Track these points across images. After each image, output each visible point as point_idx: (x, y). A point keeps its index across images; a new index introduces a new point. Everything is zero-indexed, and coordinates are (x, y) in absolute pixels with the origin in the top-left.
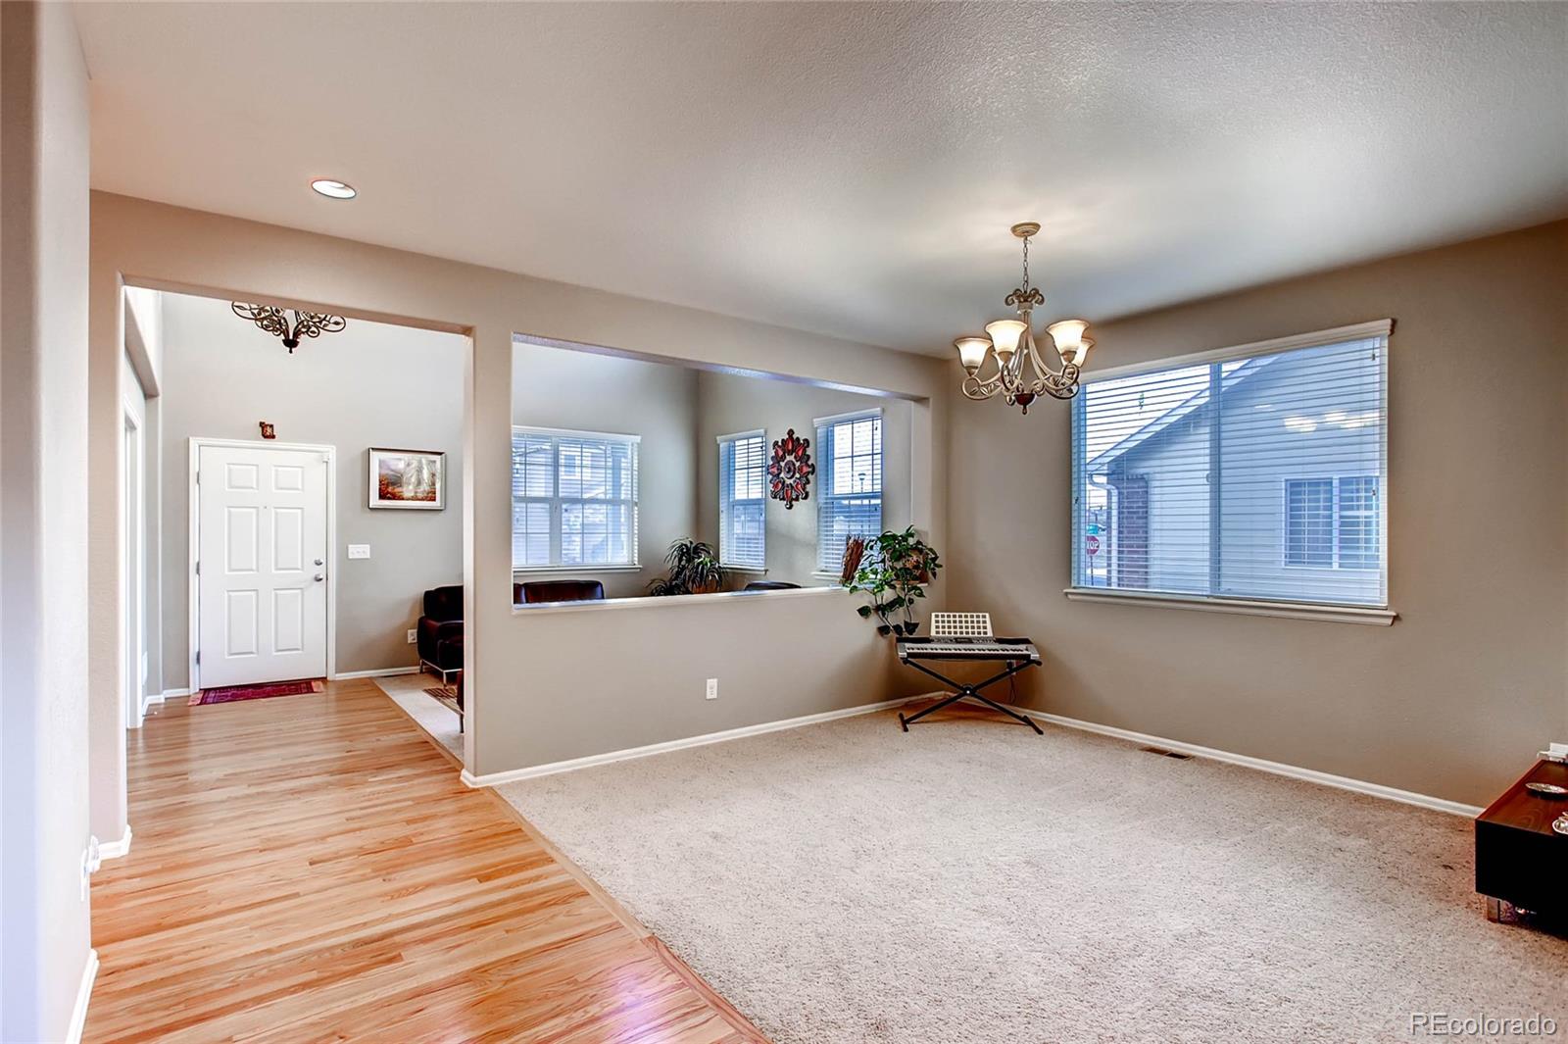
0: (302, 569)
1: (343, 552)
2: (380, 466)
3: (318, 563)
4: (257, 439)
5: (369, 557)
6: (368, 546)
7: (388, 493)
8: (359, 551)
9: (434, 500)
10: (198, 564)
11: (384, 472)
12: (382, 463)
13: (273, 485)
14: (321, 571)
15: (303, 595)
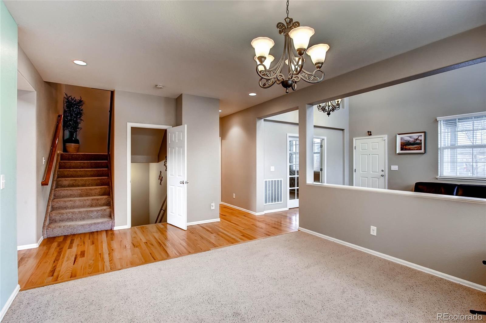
0: (378, 172)
1: (389, 168)
2: (401, 140)
3: (383, 171)
4: (367, 136)
5: (397, 169)
6: (397, 166)
7: (404, 148)
8: (395, 168)
9: (421, 150)
10: (355, 169)
11: (402, 141)
12: (402, 139)
13: (371, 148)
14: (383, 173)
15: (379, 180)
